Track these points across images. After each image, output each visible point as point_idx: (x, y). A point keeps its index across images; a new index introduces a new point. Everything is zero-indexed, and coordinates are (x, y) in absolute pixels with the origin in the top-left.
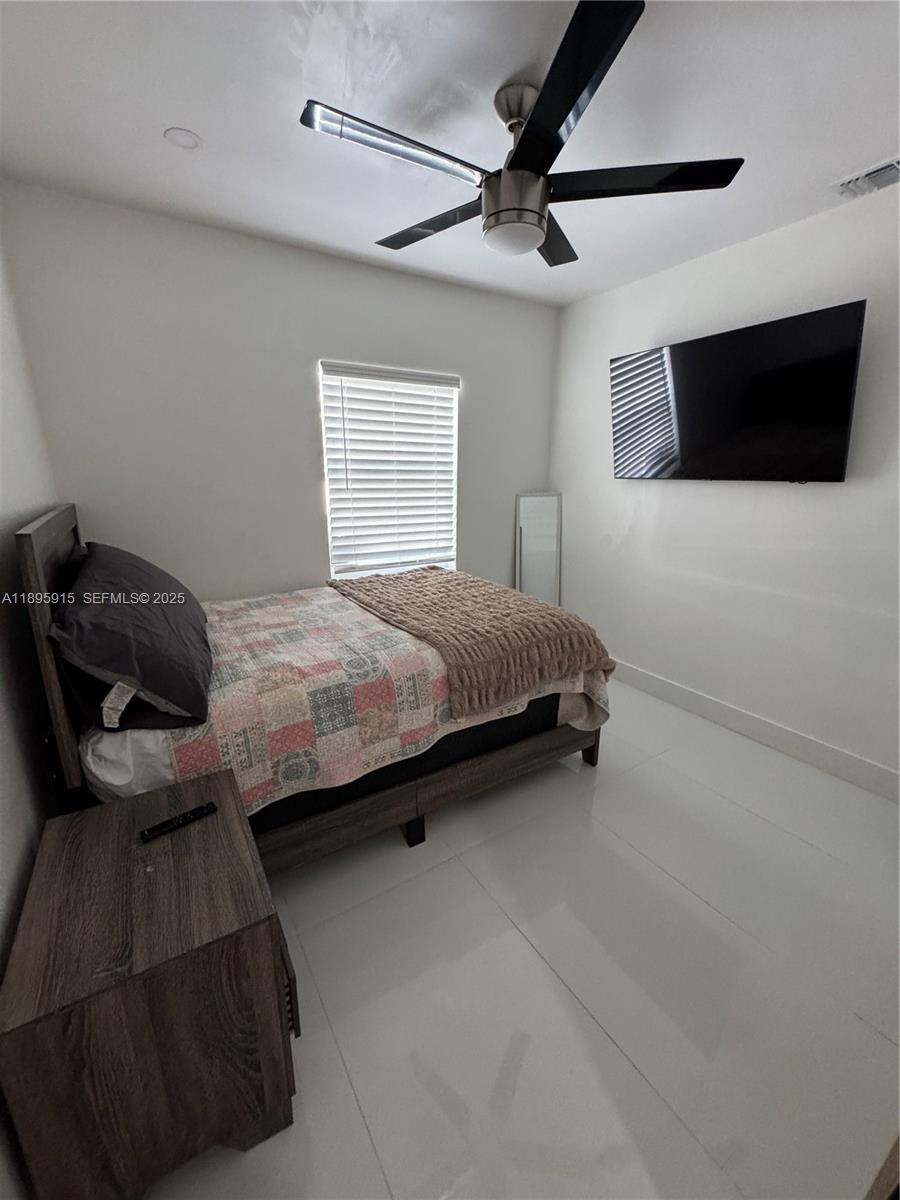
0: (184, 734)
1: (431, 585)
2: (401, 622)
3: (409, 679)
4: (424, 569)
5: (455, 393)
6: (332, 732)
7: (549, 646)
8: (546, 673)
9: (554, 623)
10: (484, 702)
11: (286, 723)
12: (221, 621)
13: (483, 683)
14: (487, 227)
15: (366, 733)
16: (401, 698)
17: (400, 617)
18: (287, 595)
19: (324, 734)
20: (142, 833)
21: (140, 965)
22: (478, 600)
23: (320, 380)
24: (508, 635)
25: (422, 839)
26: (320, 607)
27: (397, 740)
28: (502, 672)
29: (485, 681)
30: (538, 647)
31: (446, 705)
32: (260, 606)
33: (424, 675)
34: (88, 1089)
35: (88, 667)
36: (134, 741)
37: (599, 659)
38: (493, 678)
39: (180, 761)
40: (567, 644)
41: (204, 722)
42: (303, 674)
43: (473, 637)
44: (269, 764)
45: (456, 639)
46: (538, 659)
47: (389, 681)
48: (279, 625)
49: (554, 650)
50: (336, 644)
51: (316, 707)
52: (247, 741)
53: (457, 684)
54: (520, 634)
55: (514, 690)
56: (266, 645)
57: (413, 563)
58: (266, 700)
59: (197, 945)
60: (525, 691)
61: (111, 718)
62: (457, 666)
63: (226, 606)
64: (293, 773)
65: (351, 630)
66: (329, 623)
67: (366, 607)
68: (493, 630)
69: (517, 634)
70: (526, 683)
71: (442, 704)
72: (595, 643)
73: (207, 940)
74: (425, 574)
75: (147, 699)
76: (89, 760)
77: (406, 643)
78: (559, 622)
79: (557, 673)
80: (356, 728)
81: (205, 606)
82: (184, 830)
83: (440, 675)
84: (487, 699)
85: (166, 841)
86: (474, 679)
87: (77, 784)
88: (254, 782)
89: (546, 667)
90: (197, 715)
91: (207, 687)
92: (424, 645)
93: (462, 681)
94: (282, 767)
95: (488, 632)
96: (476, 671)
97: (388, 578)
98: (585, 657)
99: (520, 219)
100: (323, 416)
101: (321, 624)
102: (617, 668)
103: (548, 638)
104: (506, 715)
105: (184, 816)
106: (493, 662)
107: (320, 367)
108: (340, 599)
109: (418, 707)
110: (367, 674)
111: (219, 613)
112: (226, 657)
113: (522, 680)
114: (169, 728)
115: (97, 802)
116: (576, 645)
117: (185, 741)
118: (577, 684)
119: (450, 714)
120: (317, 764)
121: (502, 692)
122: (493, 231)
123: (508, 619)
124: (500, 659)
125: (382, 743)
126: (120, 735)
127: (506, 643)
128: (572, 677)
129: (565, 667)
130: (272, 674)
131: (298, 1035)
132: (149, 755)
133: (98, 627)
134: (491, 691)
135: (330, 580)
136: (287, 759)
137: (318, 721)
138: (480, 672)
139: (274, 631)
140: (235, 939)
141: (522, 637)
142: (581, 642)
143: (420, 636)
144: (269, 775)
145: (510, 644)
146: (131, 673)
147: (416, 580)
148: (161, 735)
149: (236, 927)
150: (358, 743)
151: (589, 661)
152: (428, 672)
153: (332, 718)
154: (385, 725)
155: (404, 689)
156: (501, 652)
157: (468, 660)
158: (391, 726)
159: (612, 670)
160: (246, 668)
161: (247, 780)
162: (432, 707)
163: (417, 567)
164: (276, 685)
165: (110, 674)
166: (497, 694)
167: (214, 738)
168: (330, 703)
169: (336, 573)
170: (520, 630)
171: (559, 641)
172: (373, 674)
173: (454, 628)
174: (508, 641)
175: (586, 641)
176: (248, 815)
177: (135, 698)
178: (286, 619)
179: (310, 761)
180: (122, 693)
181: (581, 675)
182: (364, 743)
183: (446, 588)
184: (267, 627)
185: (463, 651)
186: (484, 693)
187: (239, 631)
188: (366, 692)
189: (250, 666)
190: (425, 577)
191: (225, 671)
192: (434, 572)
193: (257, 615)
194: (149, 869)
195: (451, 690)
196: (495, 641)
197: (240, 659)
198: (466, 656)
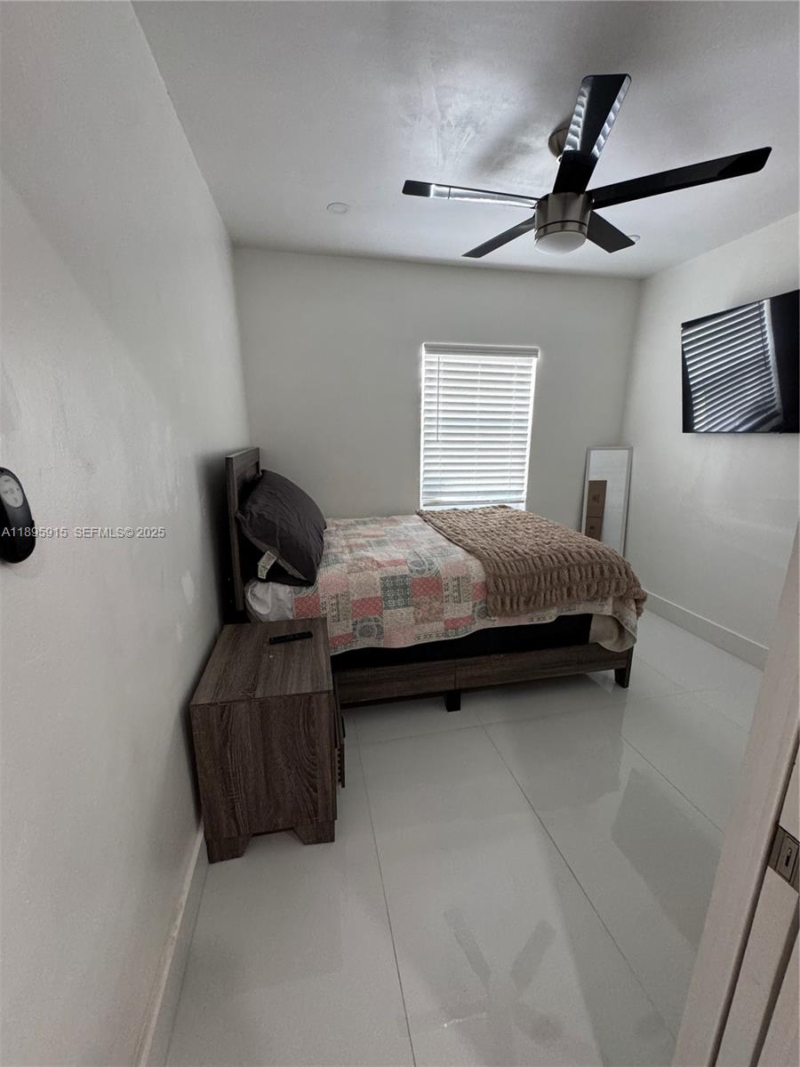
0: (300, 592)
1: (495, 519)
2: (460, 541)
3: (455, 579)
4: (494, 507)
5: (534, 362)
6: (395, 608)
7: (580, 570)
8: (574, 592)
9: (589, 553)
10: (515, 607)
11: (365, 596)
12: (337, 530)
13: (515, 591)
14: (538, 237)
15: (419, 613)
16: (447, 593)
17: (460, 537)
18: (385, 518)
19: (389, 608)
20: (270, 639)
21: (259, 694)
22: (530, 531)
23: (423, 357)
24: (543, 557)
25: (458, 708)
26: (406, 528)
27: (442, 624)
28: (533, 585)
29: (517, 590)
30: (569, 571)
31: (483, 605)
32: (365, 523)
33: (467, 578)
34: (229, 756)
35: (255, 539)
36: (272, 589)
37: (629, 588)
38: (524, 590)
39: (297, 607)
40: (597, 570)
41: (313, 585)
42: (379, 565)
43: (512, 556)
44: (351, 622)
45: (498, 555)
46: (567, 580)
47: (440, 578)
48: (373, 536)
49: (584, 574)
50: (408, 551)
51: (385, 589)
52: (338, 603)
53: (492, 589)
54: (554, 557)
55: (542, 603)
56: (362, 546)
57: (488, 502)
58: (352, 578)
59: (288, 693)
60: (552, 605)
61: (262, 574)
62: (495, 575)
63: (342, 522)
64: (366, 632)
65: (422, 543)
66: (408, 538)
67: (439, 529)
68: (531, 553)
69: (551, 558)
70: (554, 598)
71: (480, 603)
72: (626, 573)
73: (293, 692)
74: (494, 510)
75: (283, 565)
76: (249, 595)
77: (458, 554)
78: (593, 552)
79: (585, 594)
80: (412, 609)
81: (328, 521)
82: (292, 642)
83: (480, 581)
84: (518, 606)
85: (282, 646)
86: (508, 587)
87: (242, 608)
88: (340, 632)
89: (575, 588)
90: (308, 580)
91: (318, 565)
92: (471, 557)
93: (497, 587)
94: (359, 627)
95: (526, 553)
96: (510, 581)
97: (463, 512)
98: (614, 584)
99: (563, 229)
100: (423, 384)
101: (402, 538)
102: (648, 599)
103: (579, 565)
104: (535, 622)
105: (294, 635)
106: (525, 576)
107: (423, 348)
108: (421, 523)
109: (460, 602)
110: (423, 571)
111: (337, 526)
112: (334, 550)
113: (551, 595)
114: (293, 585)
115: (250, 622)
116: (606, 573)
117: (300, 596)
118: (606, 607)
119: (486, 613)
120: (382, 628)
121: (531, 602)
122: (543, 239)
123: (546, 546)
124: (533, 575)
125: (431, 624)
126: (265, 585)
127: (540, 563)
128: (601, 601)
129: (593, 591)
130: (359, 562)
131: (343, 786)
132: (281, 600)
133: (260, 516)
134: (522, 599)
135: (418, 510)
136: (362, 622)
137: (386, 599)
138: (513, 582)
139: (368, 539)
140: (308, 698)
141: (556, 560)
142: (612, 571)
143: (470, 551)
144: (350, 630)
145: (543, 565)
146: (275, 546)
147: (485, 514)
148: (288, 589)
149: (309, 691)
150: (413, 620)
151: (617, 589)
152: (470, 576)
153: (395, 598)
154: (433, 611)
155: (451, 587)
156: (534, 570)
157: (504, 572)
158: (438, 613)
159: (644, 600)
160: (344, 557)
161: (337, 629)
162: (471, 604)
163: (488, 505)
164: (361, 570)
165: (264, 545)
166: (527, 603)
167: (317, 597)
168: (395, 587)
169: (424, 505)
170: (554, 554)
171: (589, 568)
172: (427, 571)
173: (499, 548)
174: (542, 562)
175: (617, 571)
176: (332, 654)
177: (276, 563)
178: (379, 533)
179: (378, 626)
180: (269, 559)
181: (610, 601)
182: (417, 621)
183: (507, 521)
184: (365, 536)
185: (500, 564)
186: (516, 601)
187: (346, 537)
188: (421, 583)
189: (347, 557)
190: (493, 513)
191: (331, 557)
192: (502, 510)
193: (361, 529)
194: (271, 656)
195: (488, 593)
196: (530, 561)
197: (342, 552)
198: (503, 568)
